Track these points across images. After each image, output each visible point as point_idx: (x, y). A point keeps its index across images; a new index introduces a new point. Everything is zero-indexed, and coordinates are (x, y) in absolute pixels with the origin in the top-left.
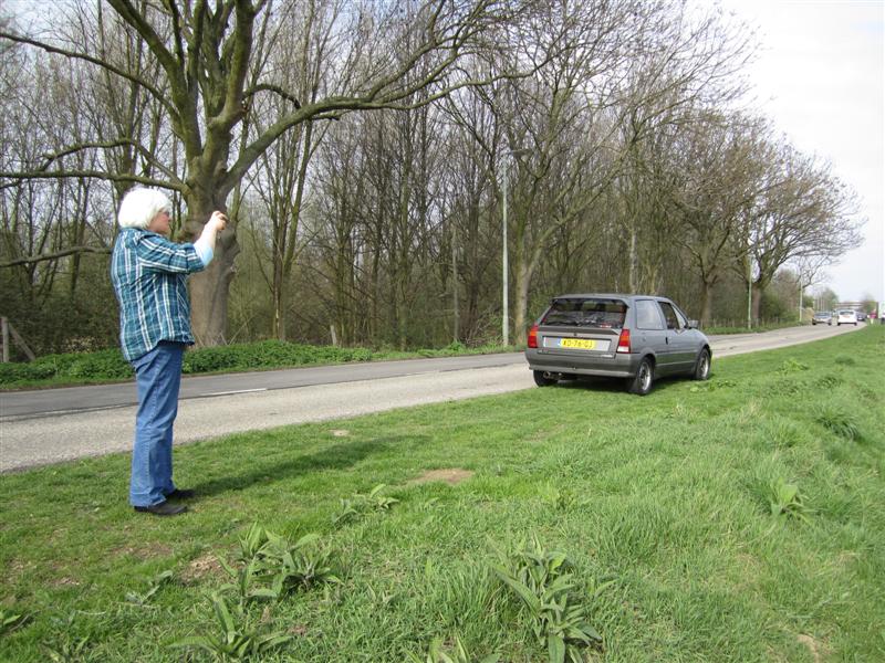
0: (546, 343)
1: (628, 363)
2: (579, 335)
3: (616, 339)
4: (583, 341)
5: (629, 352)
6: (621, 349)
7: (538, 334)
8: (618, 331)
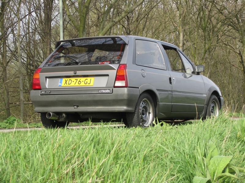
0: (48, 84)
1: (125, 97)
2: (79, 73)
3: (113, 73)
4: (83, 79)
5: (126, 87)
6: (118, 84)
7: (41, 76)
8: (115, 66)
